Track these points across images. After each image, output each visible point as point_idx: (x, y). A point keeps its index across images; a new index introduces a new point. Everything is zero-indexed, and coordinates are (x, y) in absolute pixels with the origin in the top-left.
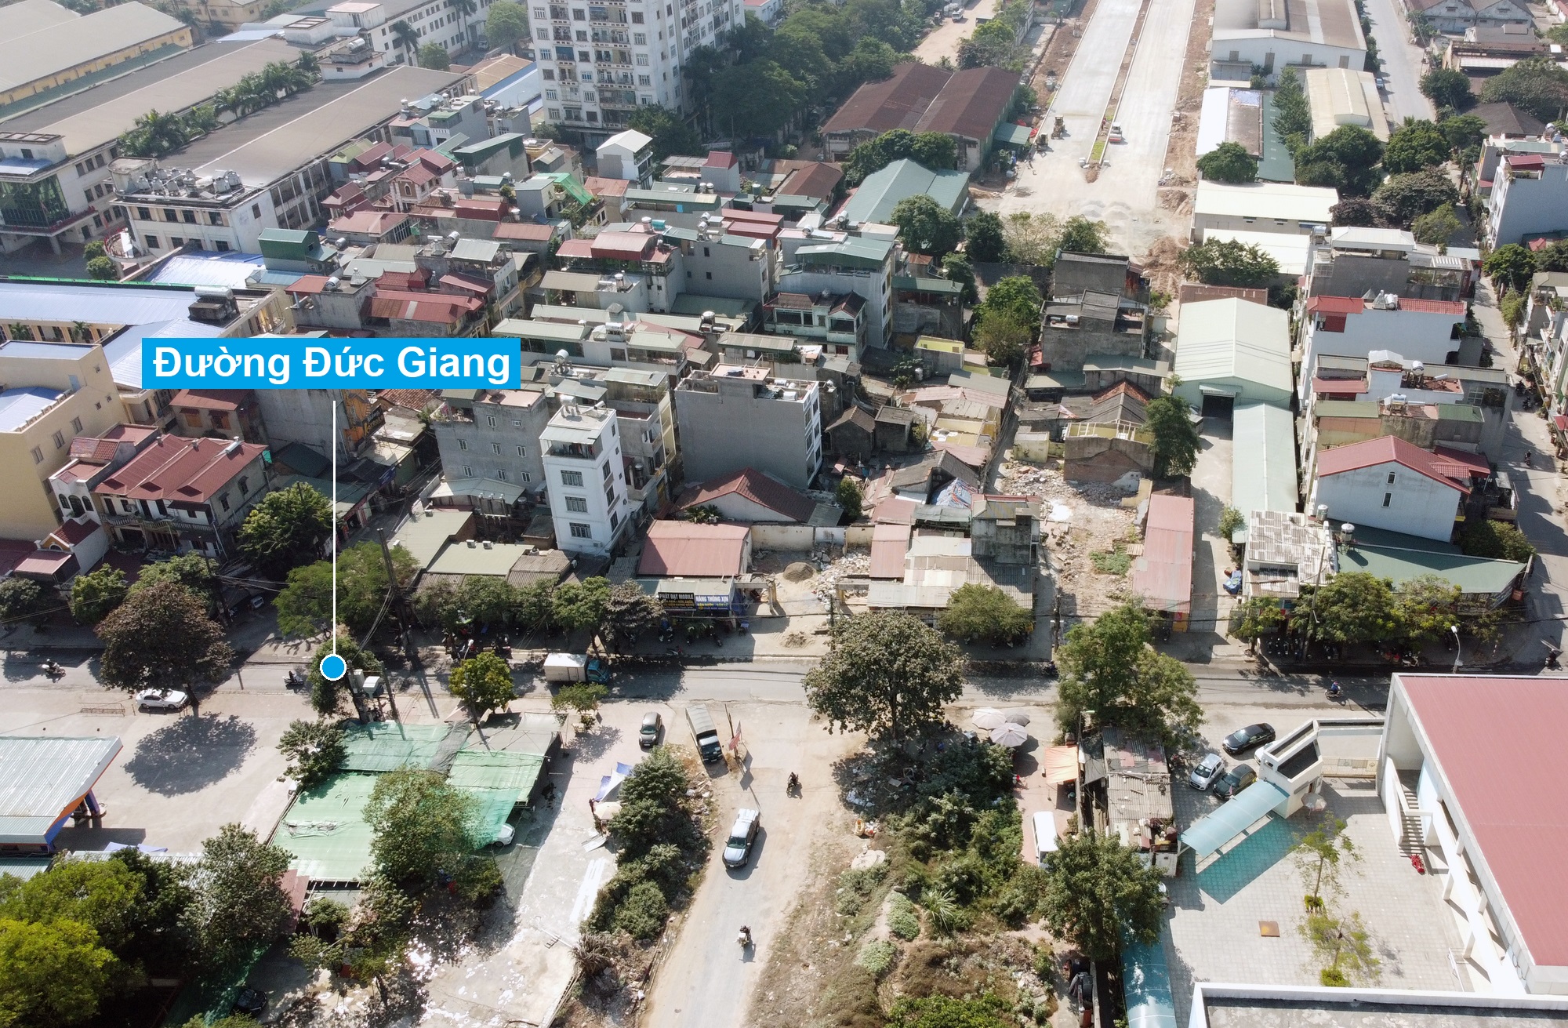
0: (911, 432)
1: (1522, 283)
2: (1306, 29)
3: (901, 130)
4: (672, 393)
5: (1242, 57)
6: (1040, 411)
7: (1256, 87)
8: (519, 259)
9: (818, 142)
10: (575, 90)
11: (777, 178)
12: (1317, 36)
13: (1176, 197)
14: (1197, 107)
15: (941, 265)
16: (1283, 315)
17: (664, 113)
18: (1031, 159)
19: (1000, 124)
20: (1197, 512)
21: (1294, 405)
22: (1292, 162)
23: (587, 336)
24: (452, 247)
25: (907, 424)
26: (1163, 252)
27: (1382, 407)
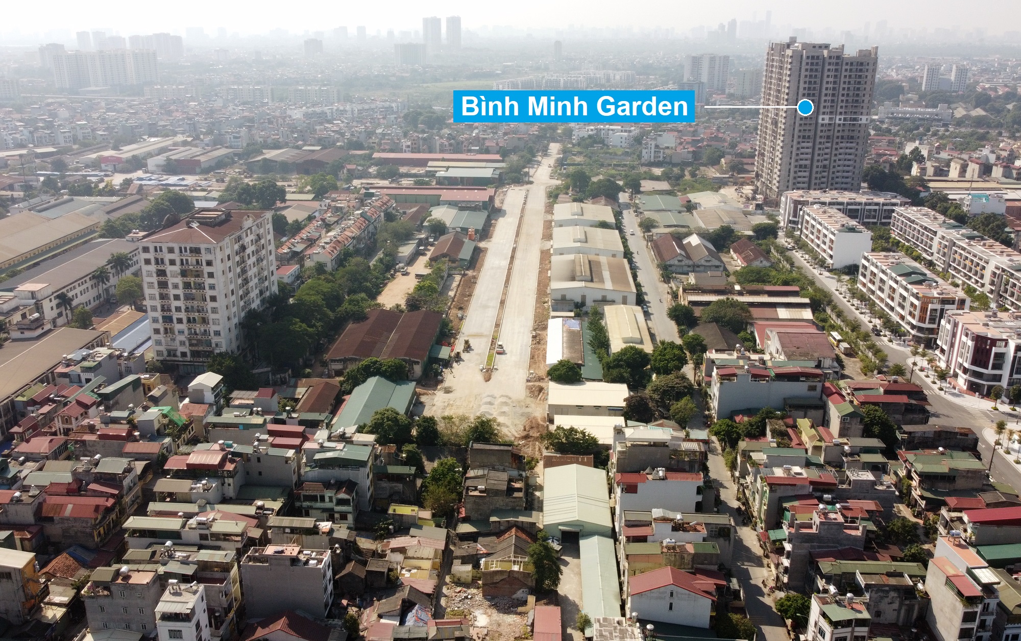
0: (388, 575)
1: (733, 444)
2: (602, 281)
3: (375, 359)
4: (239, 566)
5: (568, 297)
6: (465, 548)
7: (577, 316)
8: (139, 466)
9: (324, 364)
10: (173, 340)
11: (301, 392)
12: (608, 285)
13: (538, 392)
14: (545, 328)
15: (402, 452)
16: (601, 473)
17: (230, 357)
18: (452, 367)
19: (432, 346)
20: (563, 613)
21: (613, 535)
22: (601, 366)
23: (184, 526)
24: (96, 464)
25: (386, 570)
26: (532, 428)
27: (662, 547)
